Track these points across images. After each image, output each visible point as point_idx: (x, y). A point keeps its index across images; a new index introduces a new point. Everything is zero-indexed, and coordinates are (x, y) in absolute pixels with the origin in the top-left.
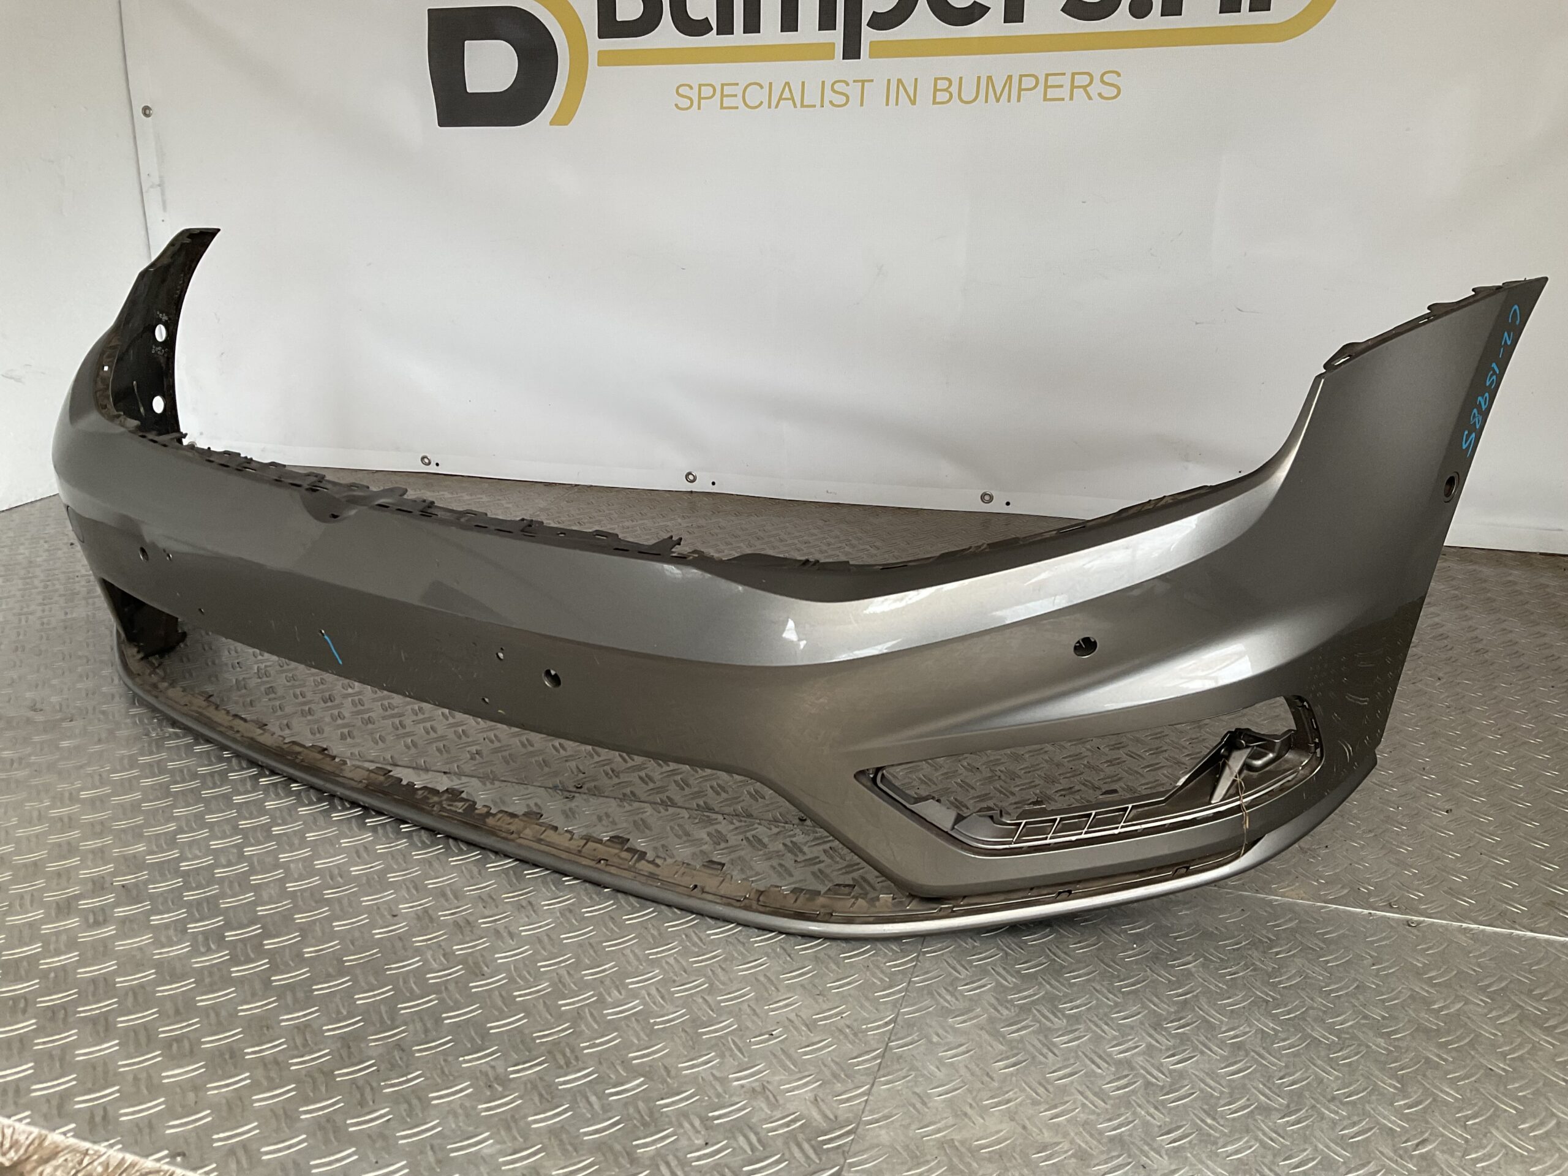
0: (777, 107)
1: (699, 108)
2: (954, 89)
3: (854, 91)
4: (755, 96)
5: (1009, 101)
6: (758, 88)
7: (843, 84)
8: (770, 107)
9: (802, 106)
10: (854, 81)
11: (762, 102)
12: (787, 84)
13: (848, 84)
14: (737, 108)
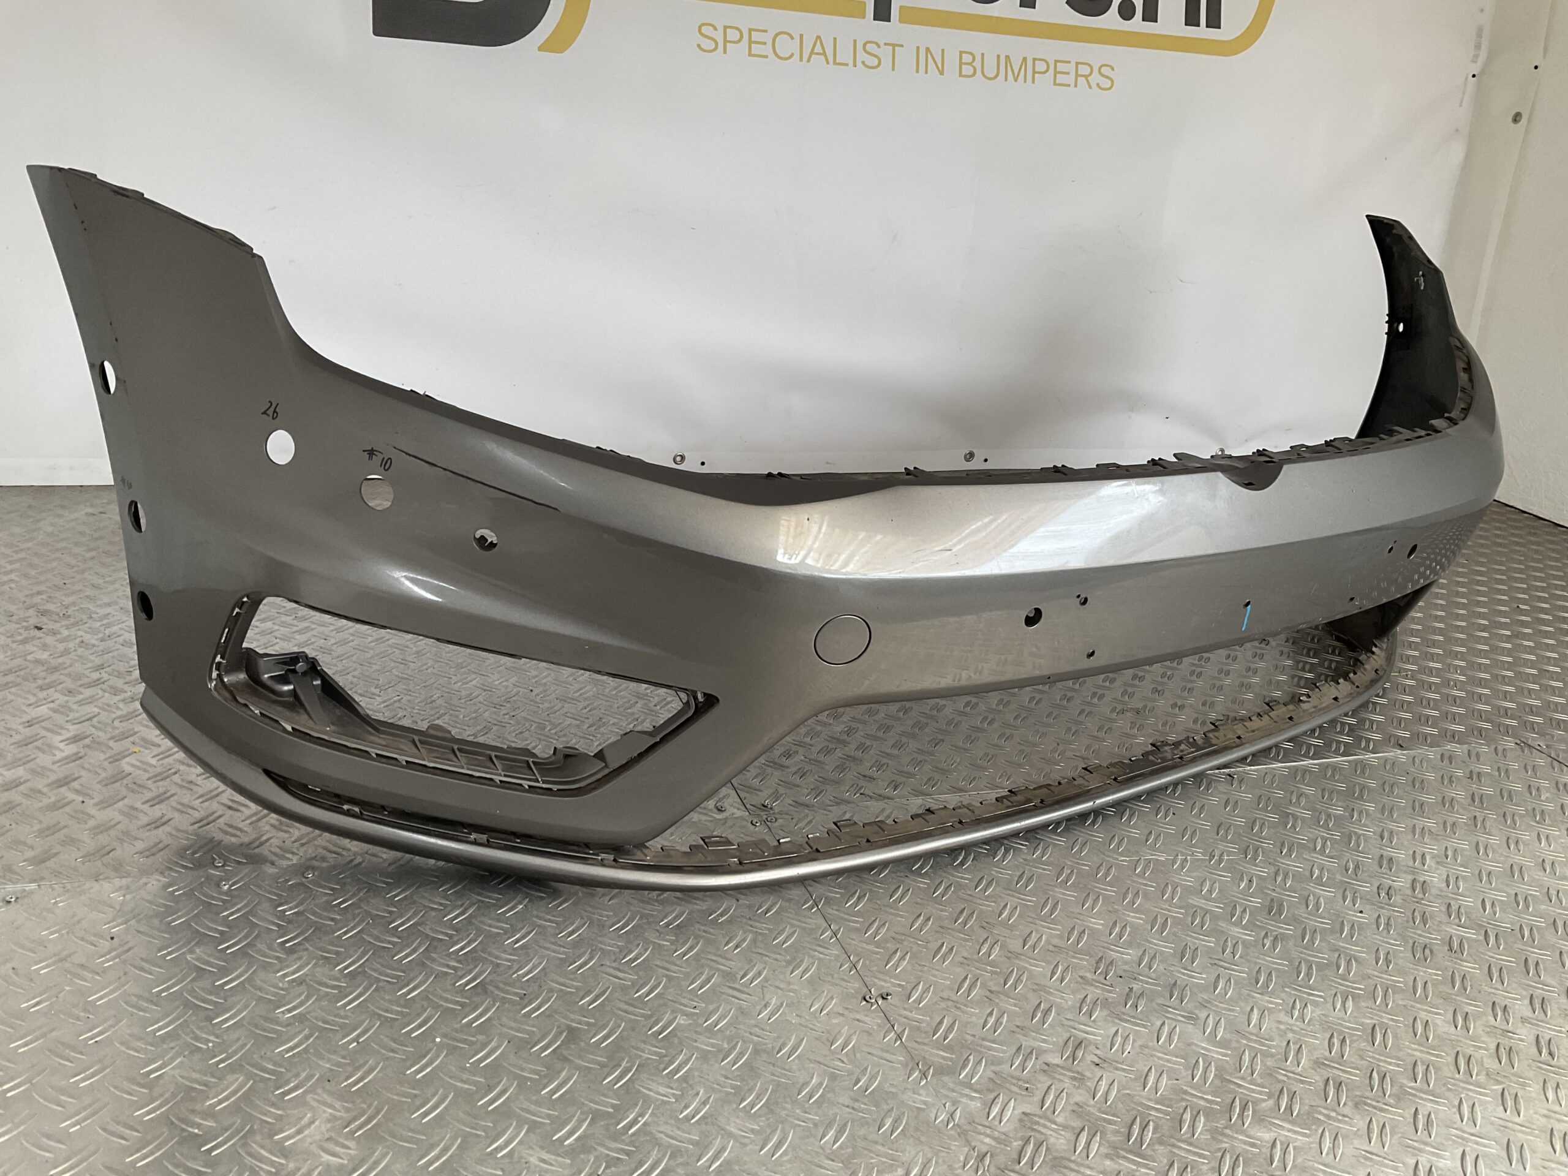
0: (809, 61)
1: (725, 52)
2: (977, 64)
3: (885, 53)
4: (785, 46)
5: (1025, 81)
6: (789, 38)
7: (874, 46)
8: (801, 60)
9: (835, 63)
10: (885, 44)
11: (792, 55)
12: (818, 37)
13: (879, 46)
14: (766, 57)
